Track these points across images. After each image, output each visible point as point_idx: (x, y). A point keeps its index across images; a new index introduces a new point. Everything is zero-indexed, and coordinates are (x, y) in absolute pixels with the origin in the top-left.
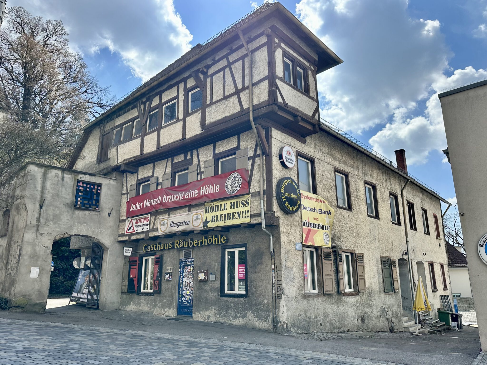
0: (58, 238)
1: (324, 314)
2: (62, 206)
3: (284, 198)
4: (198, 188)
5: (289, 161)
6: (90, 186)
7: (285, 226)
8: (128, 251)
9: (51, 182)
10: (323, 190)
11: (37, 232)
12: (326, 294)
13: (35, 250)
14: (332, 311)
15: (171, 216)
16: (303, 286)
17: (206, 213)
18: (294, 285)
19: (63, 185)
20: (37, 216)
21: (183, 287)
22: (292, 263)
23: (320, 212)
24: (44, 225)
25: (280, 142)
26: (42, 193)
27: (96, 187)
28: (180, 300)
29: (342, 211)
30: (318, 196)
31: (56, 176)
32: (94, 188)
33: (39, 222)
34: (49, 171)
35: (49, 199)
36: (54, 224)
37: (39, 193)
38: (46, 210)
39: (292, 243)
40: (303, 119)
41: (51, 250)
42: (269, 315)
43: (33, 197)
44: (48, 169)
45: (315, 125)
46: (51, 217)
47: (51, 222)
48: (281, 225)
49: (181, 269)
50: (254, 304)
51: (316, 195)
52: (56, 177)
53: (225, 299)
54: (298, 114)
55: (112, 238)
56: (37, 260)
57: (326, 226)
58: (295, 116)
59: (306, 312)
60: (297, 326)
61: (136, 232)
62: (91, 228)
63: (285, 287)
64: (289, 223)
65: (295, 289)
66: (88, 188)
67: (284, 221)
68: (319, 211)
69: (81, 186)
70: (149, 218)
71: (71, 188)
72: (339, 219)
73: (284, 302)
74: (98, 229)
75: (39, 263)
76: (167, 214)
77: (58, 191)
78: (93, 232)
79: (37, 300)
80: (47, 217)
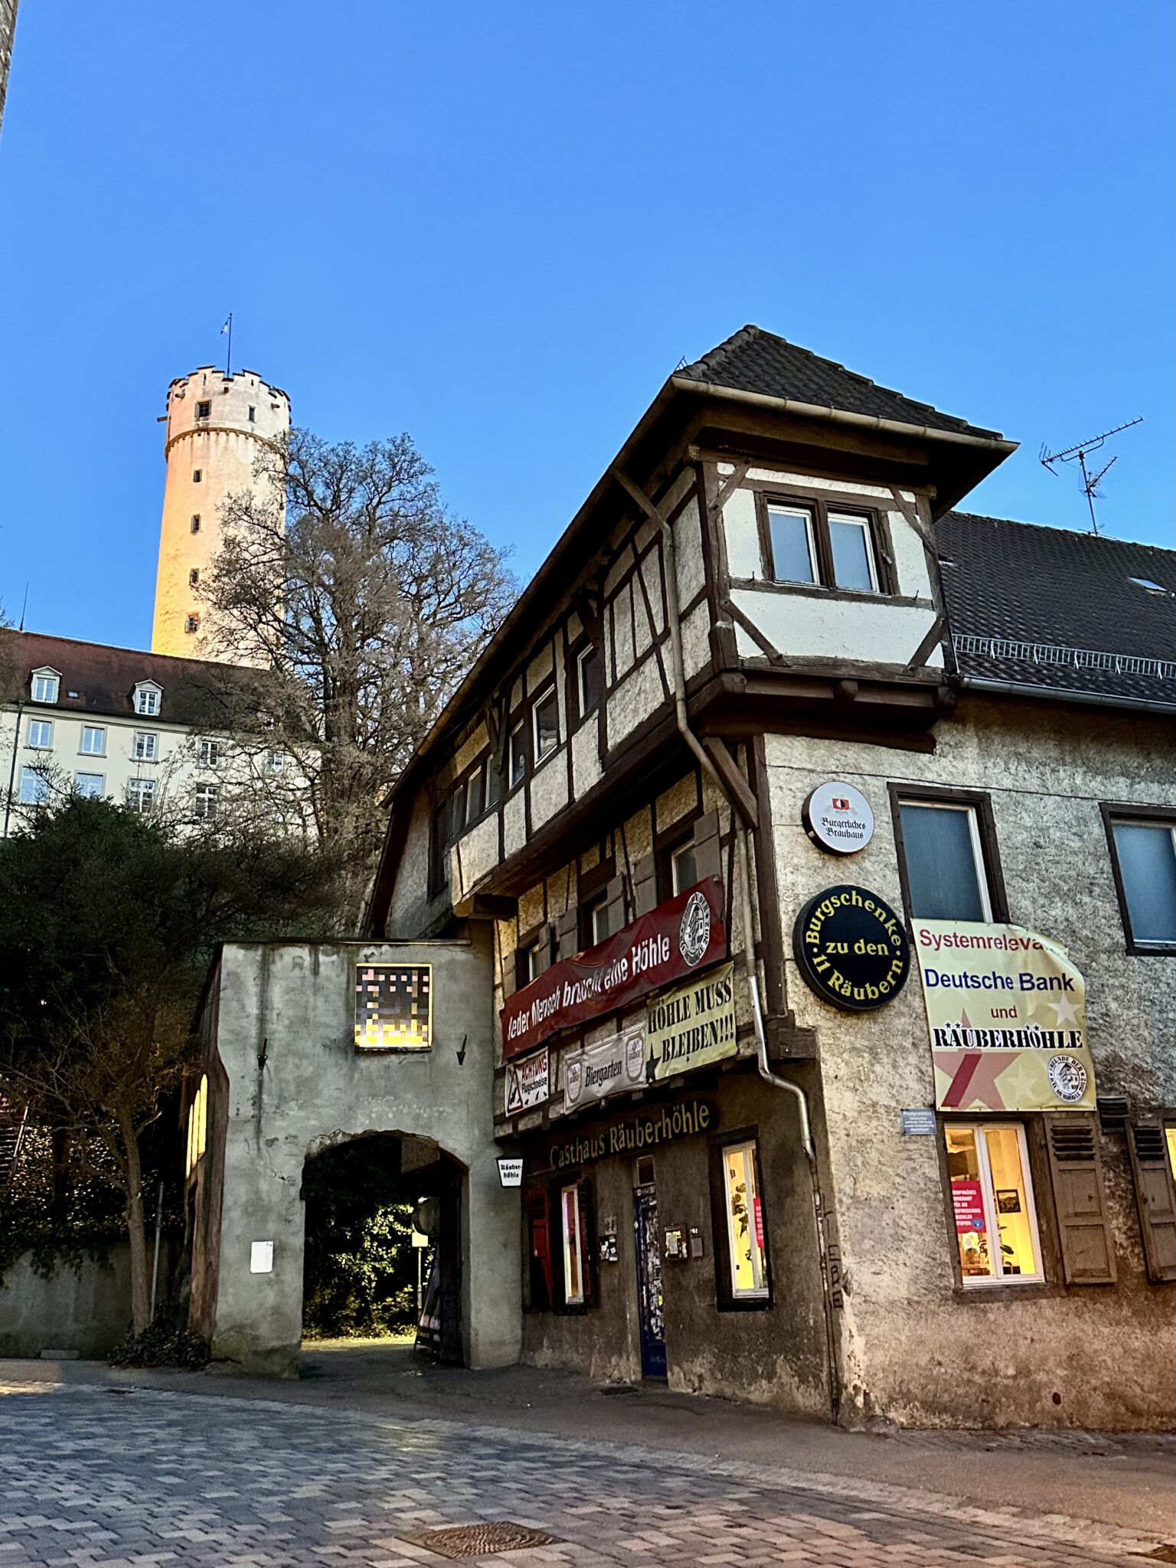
0: (315, 1148)
1: (1071, 1358)
2: (319, 1050)
3: (821, 963)
4: (625, 952)
5: (843, 830)
6: (399, 978)
7: (845, 1055)
8: (512, 1171)
9: (284, 983)
10: (1041, 901)
11: (258, 1138)
12: (1074, 1285)
13: (257, 1192)
14: (1118, 1351)
15: (587, 1048)
16: (948, 1260)
17: (650, 1032)
18: (902, 1257)
19: (317, 989)
20: (252, 1089)
21: (648, 1282)
22: (885, 1184)
23: (1027, 985)
24: (275, 1112)
25: (806, 773)
26: (262, 1020)
27: (415, 978)
28: (646, 1328)
29: (1158, 966)
30: (1014, 927)
31: (298, 965)
32: (409, 983)
33: (260, 1108)
34: (276, 952)
35: (281, 1035)
36: (301, 1108)
37: (254, 1022)
38: (277, 1070)
39: (882, 1110)
40: (866, 685)
41: (300, 1186)
42: (822, 1365)
43: (239, 1037)
44: (273, 950)
45: (936, 688)
46: (292, 1087)
47: (293, 1104)
48: (824, 1054)
49: (639, 1222)
50: (788, 1332)
51: (1003, 926)
52: (297, 969)
53: (730, 1316)
54: (841, 672)
55: (477, 1132)
56: (264, 1220)
57: (1061, 1034)
58: (834, 683)
59: (967, 1351)
60: (923, 1403)
61: (525, 1107)
62: (410, 1107)
63: (854, 1267)
64: (860, 1043)
65: (904, 1273)
66: (393, 984)
67: (836, 1039)
68: (1022, 982)
69: (371, 983)
70: (546, 1061)
71: (340, 994)
72: (1140, 997)
73: (853, 1317)
74: (430, 1106)
75: (272, 1227)
76: (579, 1044)
77: (306, 1008)
78: (418, 1117)
79: (273, 1339)
80: (282, 1090)
